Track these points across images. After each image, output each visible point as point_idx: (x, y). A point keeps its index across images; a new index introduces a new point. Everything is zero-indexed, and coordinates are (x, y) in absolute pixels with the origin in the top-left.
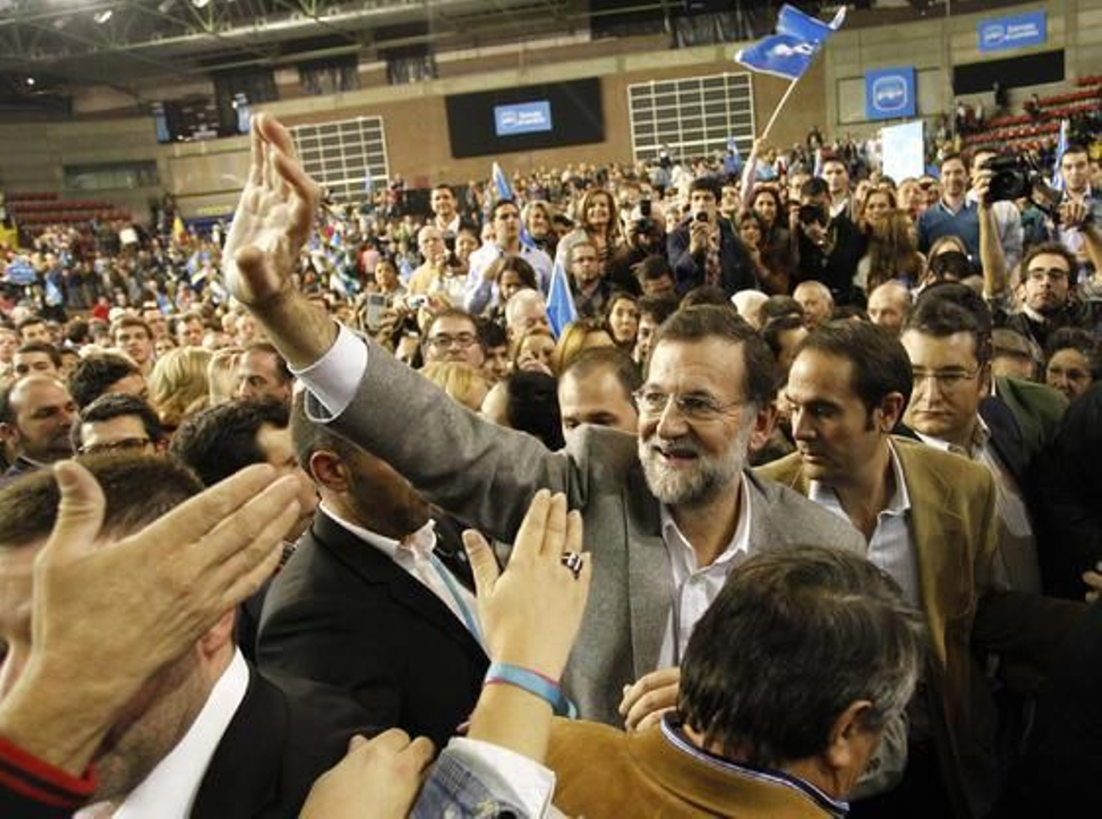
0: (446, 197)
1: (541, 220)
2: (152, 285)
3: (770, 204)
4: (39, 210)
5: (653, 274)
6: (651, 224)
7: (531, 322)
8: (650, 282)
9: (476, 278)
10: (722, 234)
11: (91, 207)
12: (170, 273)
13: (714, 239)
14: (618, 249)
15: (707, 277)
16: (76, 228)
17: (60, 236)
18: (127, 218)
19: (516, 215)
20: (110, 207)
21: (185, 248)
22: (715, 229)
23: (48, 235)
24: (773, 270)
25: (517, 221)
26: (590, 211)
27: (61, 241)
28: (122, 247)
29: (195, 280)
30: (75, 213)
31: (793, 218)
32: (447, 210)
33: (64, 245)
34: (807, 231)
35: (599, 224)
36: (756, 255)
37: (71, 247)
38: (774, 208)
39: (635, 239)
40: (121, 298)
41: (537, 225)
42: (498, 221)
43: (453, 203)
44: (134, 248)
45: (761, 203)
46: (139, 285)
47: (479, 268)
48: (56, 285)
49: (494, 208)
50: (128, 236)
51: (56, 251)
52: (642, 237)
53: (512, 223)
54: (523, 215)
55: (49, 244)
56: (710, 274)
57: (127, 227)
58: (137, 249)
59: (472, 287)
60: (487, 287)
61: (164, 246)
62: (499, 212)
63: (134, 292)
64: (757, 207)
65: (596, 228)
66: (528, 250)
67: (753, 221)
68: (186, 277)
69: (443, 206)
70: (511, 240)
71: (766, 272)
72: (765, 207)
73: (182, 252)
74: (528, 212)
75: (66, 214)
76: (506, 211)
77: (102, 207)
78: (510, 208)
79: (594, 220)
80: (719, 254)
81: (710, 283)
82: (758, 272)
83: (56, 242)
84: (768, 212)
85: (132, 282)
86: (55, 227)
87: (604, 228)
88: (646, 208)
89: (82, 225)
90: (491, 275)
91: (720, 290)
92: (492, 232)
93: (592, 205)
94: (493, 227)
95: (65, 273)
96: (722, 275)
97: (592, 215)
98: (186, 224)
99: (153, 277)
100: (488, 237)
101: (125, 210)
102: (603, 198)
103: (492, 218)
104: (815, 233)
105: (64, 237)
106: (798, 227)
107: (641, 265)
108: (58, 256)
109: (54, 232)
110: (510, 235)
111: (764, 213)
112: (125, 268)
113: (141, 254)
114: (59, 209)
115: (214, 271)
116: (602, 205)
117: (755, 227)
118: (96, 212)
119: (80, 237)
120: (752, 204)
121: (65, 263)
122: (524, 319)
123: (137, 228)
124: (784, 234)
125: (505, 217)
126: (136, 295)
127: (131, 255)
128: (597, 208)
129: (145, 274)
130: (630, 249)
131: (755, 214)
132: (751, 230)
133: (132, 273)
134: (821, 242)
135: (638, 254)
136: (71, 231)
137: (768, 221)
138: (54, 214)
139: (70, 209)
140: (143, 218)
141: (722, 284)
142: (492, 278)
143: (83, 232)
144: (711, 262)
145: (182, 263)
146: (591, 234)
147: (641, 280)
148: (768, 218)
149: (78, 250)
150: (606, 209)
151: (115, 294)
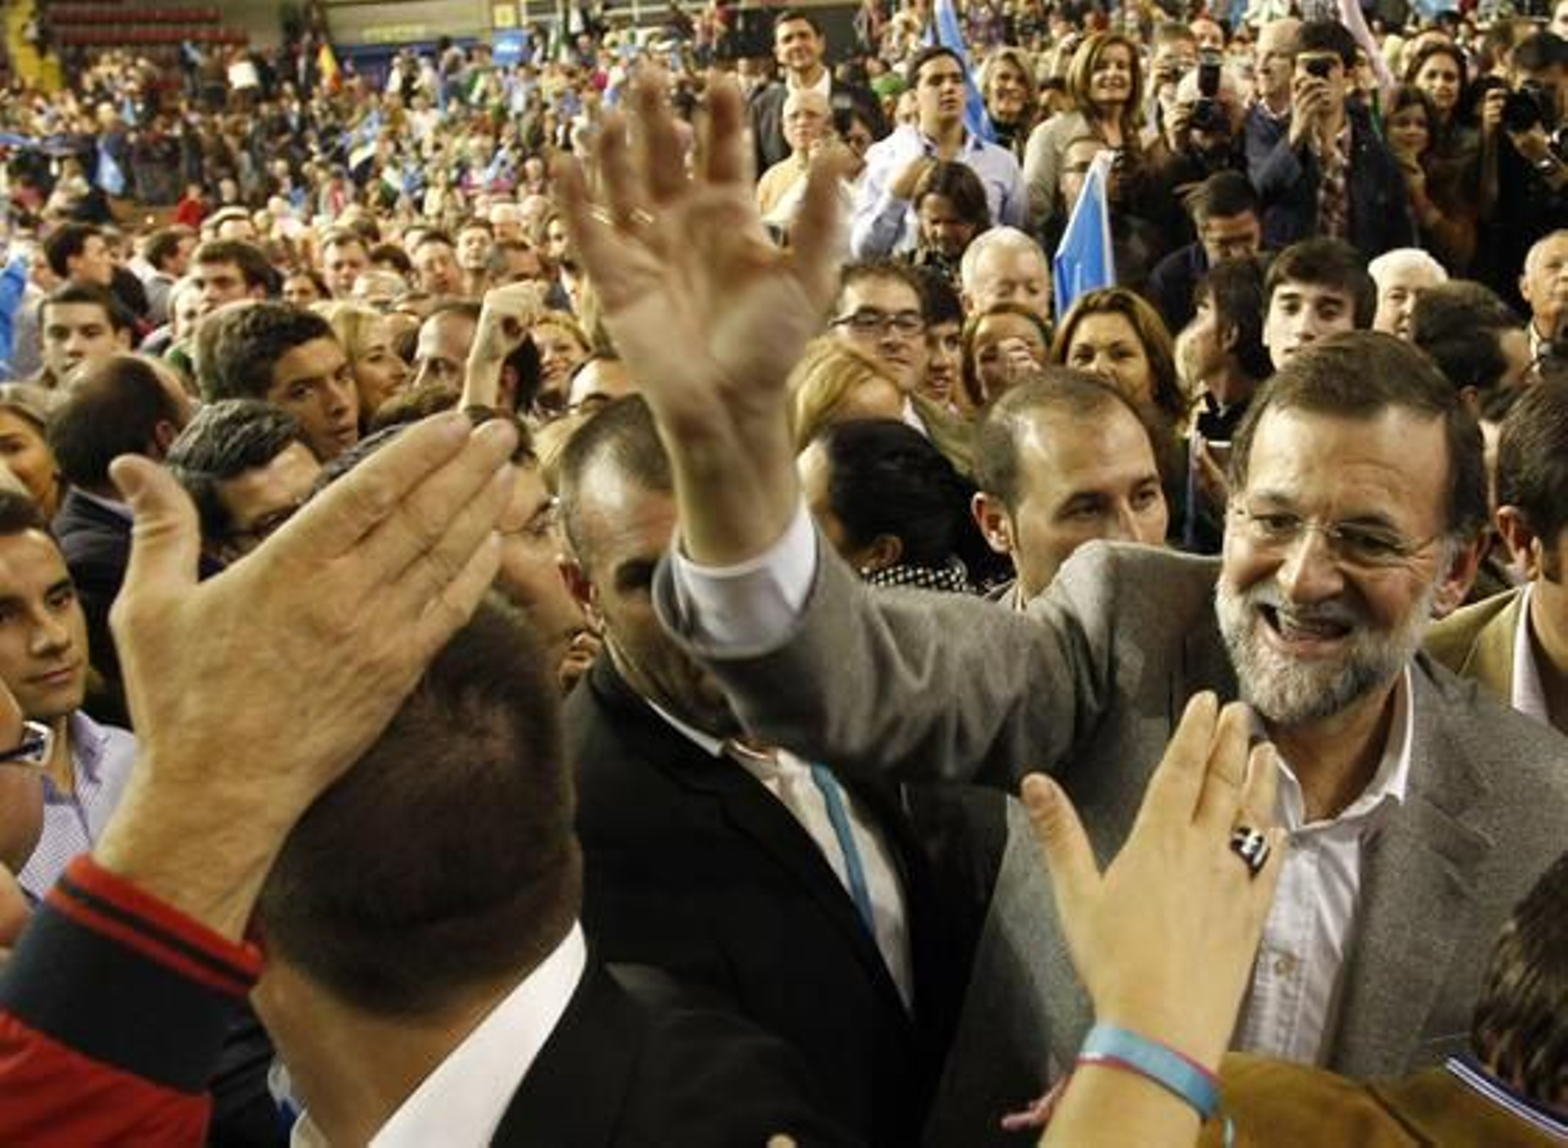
0: (803, 35)
1: (1011, 84)
2: (280, 166)
3: (1448, 76)
4: (91, 21)
5: (1222, 207)
6: (1216, 109)
7: (1009, 285)
8: (1215, 222)
9: (877, 192)
10: (1354, 134)
11: (182, 19)
12: (314, 147)
13: (1339, 144)
14: (1149, 153)
15: (1320, 216)
16: (150, 58)
17: (124, 70)
18: (241, 42)
19: (961, 77)
20: (214, 20)
21: (339, 100)
22: (1343, 124)
23: (106, 68)
24: (1448, 212)
25: (960, 89)
26: (1096, 77)
27: (128, 79)
28: (231, 93)
29: (356, 159)
30: (153, 28)
31: (1490, 110)
32: (808, 60)
33: (132, 86)
34: (1518, 141)
35: (1112, 102)
36: (1418, 180)
37: (141, 93)
38: (1455, 85)
39: (1183, 136)
40: (227, 187)
41: (1002, 93)
42: (923, 89)
43: (816, 45)
44: (252, 98)
45: (1432, 75)
46: (258, 165)
47: (884, 173)
48: (116, 158)
49: (918, 64)
50: (242, 75)
51: (118, 96)
52: (1196, 134)
53: (951, 92)
54: (978, 77)
55: (106, 83)
56: (1326, 211)
57: (243, 59)
58: (257, 100)
59: (869, 209)
60: (898, 213)
61: (304, 96)
62: (927, 70)
63: (249, 176)
64: (1421, 81)
65: (1105, 107)
66: (978, 146)
67: (1417, 111)
68: (341, 156)
69: (799, 51)
70: (946, 124)
71: (1434, 215)
72: (1438, 82)
73: (334, 108)
74: (987, 71)
75: (136, 30)
76: (939, 71)
77: (201, 18)
78: (950, 65)
79: (1103, 95)
80: (1348, 173)
81: (1325, 230)
82: (1419, 214)
83: (120, 82)
84: (1445, 93)
85: (245, 158)
86: (118, 53)
87: (1119, 109)
88: (1210, 79)
89: (163, 51)
90: (906, 189)
91: (1344, 245)
92: (913, 107)
93: (1102, 65)
94: (914, 98)
95: (132, 138)
96: (1350, 214)
97: (1101, 84)
98: (339, 59)
99: (282, 153)
100: (907, 118)
101: (238, 30)
102: (1120, 52)
103: (913, 82)
104: (1532, 145)
105: (131, 72)
106: (1498, 129)
107: (1202, 187)
108: (119, 107)
109: (114, 61)
110: (945, 114)
111: (1434, 92)
112: (235, 131)
113: (265, 108)
114: (126, 20)
115: (390, 147)
116: (1120, 66)
117: (1420, 123)
118: (187, 29)
119: (158, 73)
120: (1412, 74)
121: (132, 121)
122: (993, 282)
123: (258, 62)
124: (1471, 138)
125: (936, 80)
126: (252, 182)
127: (245, 110)
128: (1111, 71)
129: (268, 145)
130: (1173, 154)
131: (1421, 98)
132: (1413, 129)
133: (246, 144)
134: (1545, 163)
135: (1191, 165)
136: (142, 62)
137: (1443, 110)
138: (117, 29)
139: (145, 20)
140: (268, 41)
141: (1350, 233)
142: (908, 196)
143: (165, 64)
144: (1330, 187)
145: (334, 131)
146: (1096, 120)
147: (1197, 215)
148: (1444, 104)
149: (153, 95)
150: (1126, 74)
151: (217, 180)
